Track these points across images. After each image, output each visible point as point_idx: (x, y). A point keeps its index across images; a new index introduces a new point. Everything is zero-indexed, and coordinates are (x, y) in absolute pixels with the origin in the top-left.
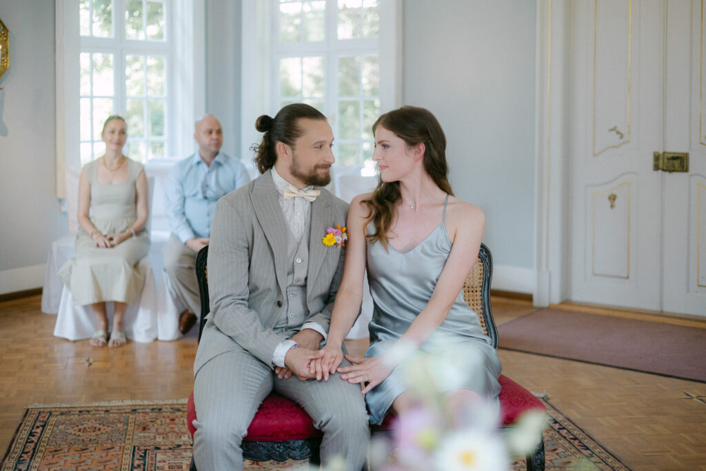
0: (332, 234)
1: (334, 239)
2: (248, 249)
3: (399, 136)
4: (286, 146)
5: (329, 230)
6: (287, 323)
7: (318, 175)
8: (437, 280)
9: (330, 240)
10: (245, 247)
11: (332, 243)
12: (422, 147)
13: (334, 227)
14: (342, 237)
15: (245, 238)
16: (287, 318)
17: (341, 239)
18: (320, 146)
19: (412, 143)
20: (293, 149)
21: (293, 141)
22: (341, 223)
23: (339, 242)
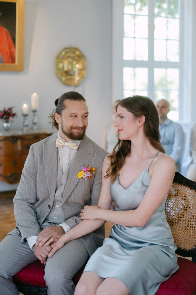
2: (37, 174)
3: (130, 111)
4: (58, 115)
7: (73, 133)
12: (143, 118)
17: (86, 175)
19: (137, 116)
20: (61, 117)
21: (61, 112)
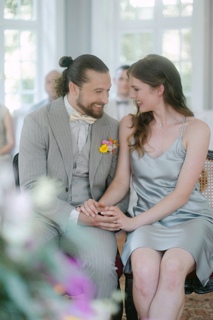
0: (106, 145)
1: (107, 148)
2: (46, 150)
5: (104, 142)
6: (71, 200)
8: (178, 176)
9: (104, 149)
10: (44, 149)
11: (106, 151)
12: (162, 87)
13: (108, 140)
14: (112, 146)
15: (44, 143)
16: (71, 197)
17: (112, 148)
18: (99, 91)
21: (81, 84)
22: (113, 136)
23: (111, 150)
